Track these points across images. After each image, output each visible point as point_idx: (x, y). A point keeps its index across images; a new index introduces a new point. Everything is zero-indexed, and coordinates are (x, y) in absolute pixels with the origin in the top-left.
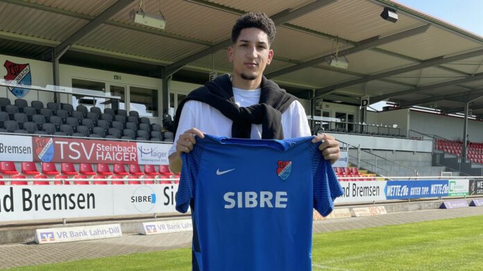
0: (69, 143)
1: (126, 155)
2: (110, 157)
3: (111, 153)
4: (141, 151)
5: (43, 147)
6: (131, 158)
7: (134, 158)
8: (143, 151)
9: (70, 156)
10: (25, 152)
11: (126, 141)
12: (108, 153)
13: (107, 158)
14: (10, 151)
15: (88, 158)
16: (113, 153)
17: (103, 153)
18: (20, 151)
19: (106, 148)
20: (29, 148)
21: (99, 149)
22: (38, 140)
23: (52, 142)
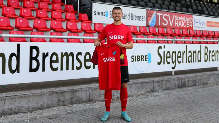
0: (163, 15)
1: (188, 23)
2: (181, 25)
3: (181, 21)
4: (195, 21)
5: (151, 17)
6: (190, 25)
7: (191, 25)
8: (196, 21)
9: (163, 23)
10: (143, 19)
11: (188, 14)
12: (180, 22)
13: (179, 25)
14: (136, 19)
15: (171, 25)
16: (183, 22)
17: (178, 21)
18: (140, 19)
19: (179, 19)
20: (145, 17)
21: (176, 19)
22: (149, 12)
23: (155, 14)
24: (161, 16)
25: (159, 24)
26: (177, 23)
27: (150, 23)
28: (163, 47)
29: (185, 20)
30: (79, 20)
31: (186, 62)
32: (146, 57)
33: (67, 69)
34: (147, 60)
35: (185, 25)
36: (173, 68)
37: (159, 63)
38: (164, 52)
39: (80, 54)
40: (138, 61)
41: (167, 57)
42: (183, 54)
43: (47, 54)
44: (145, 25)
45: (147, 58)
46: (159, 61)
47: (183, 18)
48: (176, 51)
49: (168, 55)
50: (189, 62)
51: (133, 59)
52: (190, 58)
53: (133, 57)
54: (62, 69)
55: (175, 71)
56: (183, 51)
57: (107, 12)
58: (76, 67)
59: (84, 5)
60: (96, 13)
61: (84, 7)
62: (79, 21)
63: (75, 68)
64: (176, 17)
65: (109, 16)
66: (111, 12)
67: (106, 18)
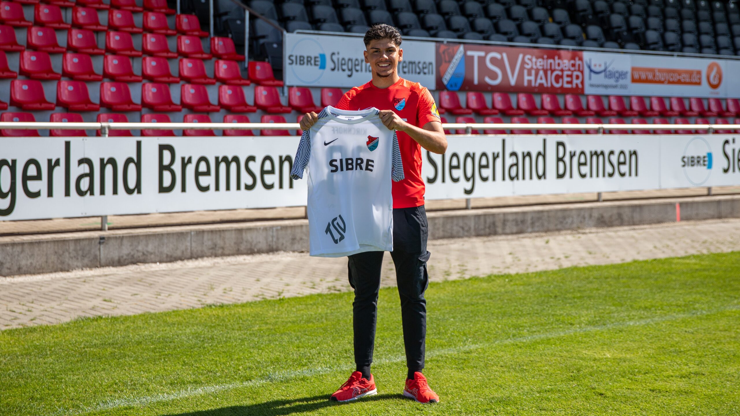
0: (487, 54)
1: (568, 76)
2: (543, 81)
3: (545, 72)
4: (589, 67)
5: (450, 62)
6: (575, 81)
7: (579, 82)
8: (593, 68)
9: (488, 80)
10: (426, 71)
11: (567, 49)
12: (541, 73)
13: (539, 81)
14: (406, 70)
15: (513, 81)
16: (549, 73)
17: (533, 72)
18: (418, 70)
19: (538, 64)
20: (431, 64)
21: (528, 64)
22: (443, 49)
23: (462, 54)
24: (482, 60)
25: (476, 81)
26: (532, 78)
27: (446, 79)
29: (557, 67)
30: (249, 79)
31: (504, 179)
33: (228, 188)
35: (558, 82)
36: (468, 192)
39: (252, 158)
41: (452, 168)
42: (495, 159)
43: (190, 160)
47: (551, 61)
48: (474, 154)
49: (455, 163)
50: (512, 179)
52: (515, 168)
54: (217, 188)
56: (494, 154)
57: (323, 56)
58: (246, 184)
59: (264, 37)
60: (294, 58)
61: (261, 41)
62: (248, 82)
63: (243, 186)
64: (527, 61)
65: (329, 65)
66: (333, 54)
67: (321, 71)
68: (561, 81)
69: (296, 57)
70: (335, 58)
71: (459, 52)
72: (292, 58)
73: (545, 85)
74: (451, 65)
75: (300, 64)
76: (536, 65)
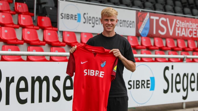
0: (160, 18)
1: (195, 32)
5: (142, 21)
9: (160, 32)
10: (131, 26)
11: (194, 18)
12: (184, 29)
13: (183, 34)
14: (121, 25)
15: (171, 33)
17: (180, 29)
18: (127, 25)
19: (182, 25)
20: (133, 22)
21: (178, 25)
22: (140, 14)
23: (148, 17)
24: (157, 21)
25: (154, 33)
26: (180, 32)
27: (141, 31)
28: (170, 68)
29: (190, 27)
30: (38, 26)
32: (149, 82)
33: (40, 101)
34: (149, 87)
35: (190, 34)
36: (185, 98)
37: (165, 92)
38: (172, 75)
39: (57, 78)
40: (137, 88)
41: (177, 83)
43: (13, 79)
44: (134, 34)
45: (149, 84)
46: (166, 89)
47: (188, 23)
48: (188, 74)
49: (178, 80)
51: (130, 85)
53: (130, 83)
54: (33, 101)
55: (186, 103)
56: (197, 74)
57: (79, 15)
58: (53, 97)
59: (45, 3)
60: (63, 15)
61: (43, 6)
62: (38, 28)
63: (51, 99)
64: (177, 23)
65: (83, 20)
66: (85, 14)
67: (78, 23)
68: (192, 34)
69: (65, 14)
70: (86, 16)
71: (147, 16)
72: (62, 15)
73: (185, 36)
74: (143, 23)
75: (67, 19)
76: (181, 25)
